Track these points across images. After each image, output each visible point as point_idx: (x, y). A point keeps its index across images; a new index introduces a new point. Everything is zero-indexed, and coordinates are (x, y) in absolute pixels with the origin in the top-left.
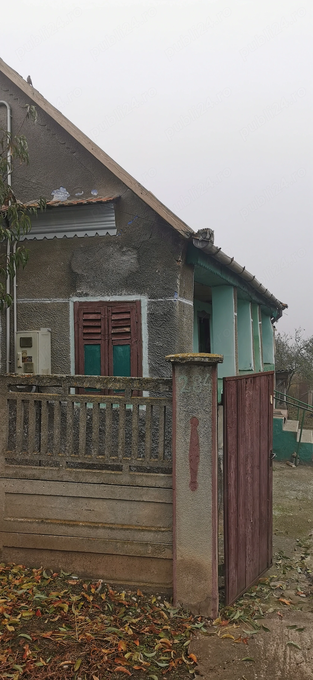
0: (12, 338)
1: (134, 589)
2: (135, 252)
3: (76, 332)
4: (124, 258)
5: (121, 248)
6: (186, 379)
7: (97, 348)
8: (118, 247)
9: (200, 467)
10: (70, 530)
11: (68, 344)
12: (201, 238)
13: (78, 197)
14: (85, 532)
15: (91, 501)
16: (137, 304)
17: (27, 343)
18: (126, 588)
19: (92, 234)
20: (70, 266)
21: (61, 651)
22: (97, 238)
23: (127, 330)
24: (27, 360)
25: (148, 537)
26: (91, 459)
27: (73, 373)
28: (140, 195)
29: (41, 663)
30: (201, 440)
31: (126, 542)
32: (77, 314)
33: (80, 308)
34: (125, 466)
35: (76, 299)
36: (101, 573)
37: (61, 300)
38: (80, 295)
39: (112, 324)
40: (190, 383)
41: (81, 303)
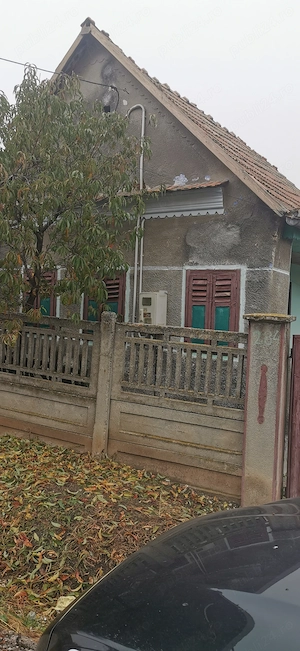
0: (137, 298)
1: (212, 495)
2: (238, 228)
3: (187, 294)
4: (229, 233)
5: (227, 224)
6: (259, 333)
7: (202, 309)
8: (224, 224)
9: (267, 405)
10: (166, 445)
11: (180, 304)
12: (293, 216)
13: (195, 182)
14: (177, 448)
15: (183, 425)
16: (238, 272)
17: (148, 302)
18: (205, 493)
19: (203, 213)
20: (185, 240)
21: (146, 519)
22: (208, 217)
23: (228, 294)
24: (147, 316)
25: (224, 457)
26: (183, 392)
27: (182, 326)
28: (243, 180)
29: (131, 523)
30: (268, 383)
31: (207, 459)
32: (188, 280)
33: (192, 275)
34: (210, 400)
35: (188, 268)
36: (187, 480)
37: (176, 268)
38: (192, 264)
39: (216, 289)
40: (262, 337)
41: (192, 271)
